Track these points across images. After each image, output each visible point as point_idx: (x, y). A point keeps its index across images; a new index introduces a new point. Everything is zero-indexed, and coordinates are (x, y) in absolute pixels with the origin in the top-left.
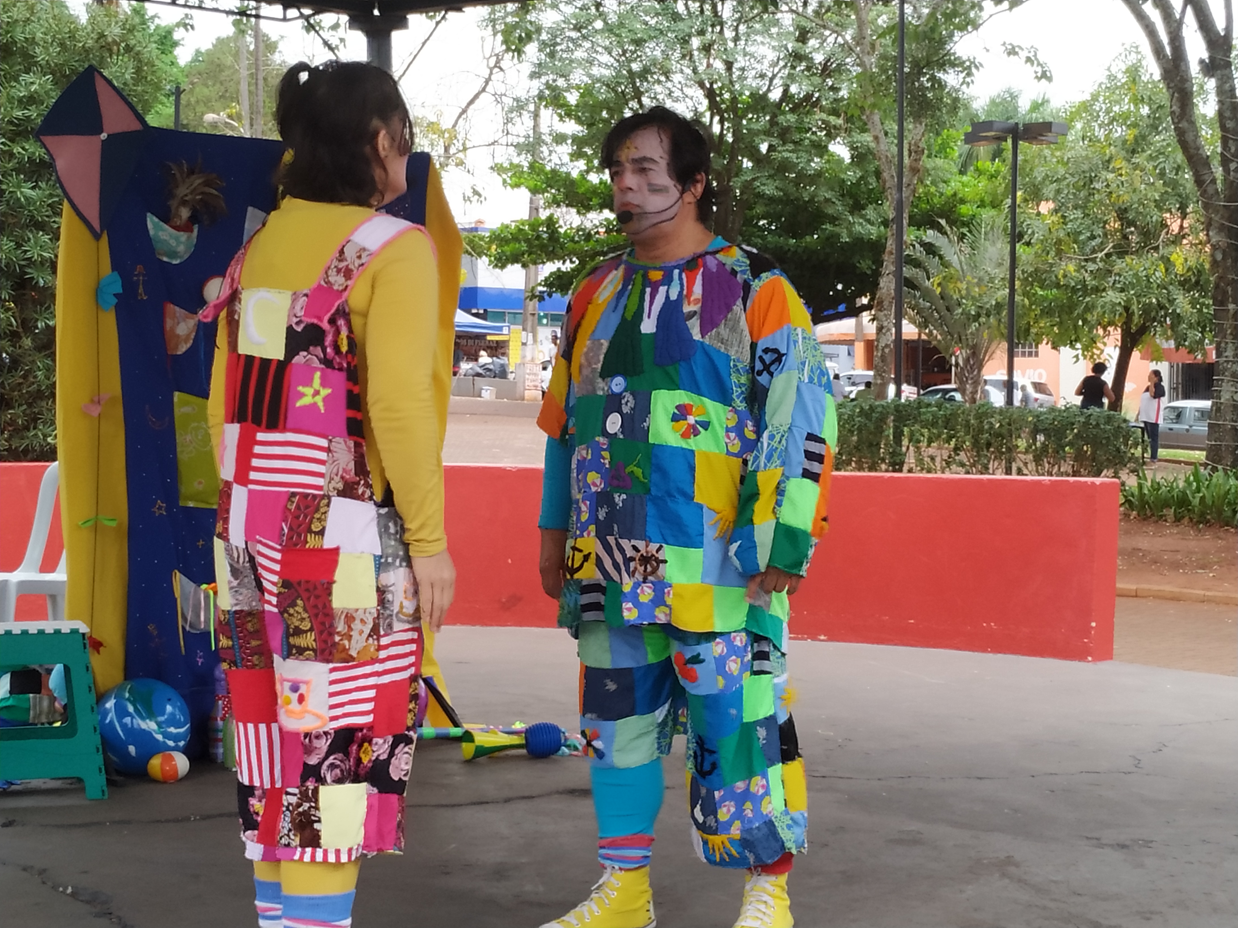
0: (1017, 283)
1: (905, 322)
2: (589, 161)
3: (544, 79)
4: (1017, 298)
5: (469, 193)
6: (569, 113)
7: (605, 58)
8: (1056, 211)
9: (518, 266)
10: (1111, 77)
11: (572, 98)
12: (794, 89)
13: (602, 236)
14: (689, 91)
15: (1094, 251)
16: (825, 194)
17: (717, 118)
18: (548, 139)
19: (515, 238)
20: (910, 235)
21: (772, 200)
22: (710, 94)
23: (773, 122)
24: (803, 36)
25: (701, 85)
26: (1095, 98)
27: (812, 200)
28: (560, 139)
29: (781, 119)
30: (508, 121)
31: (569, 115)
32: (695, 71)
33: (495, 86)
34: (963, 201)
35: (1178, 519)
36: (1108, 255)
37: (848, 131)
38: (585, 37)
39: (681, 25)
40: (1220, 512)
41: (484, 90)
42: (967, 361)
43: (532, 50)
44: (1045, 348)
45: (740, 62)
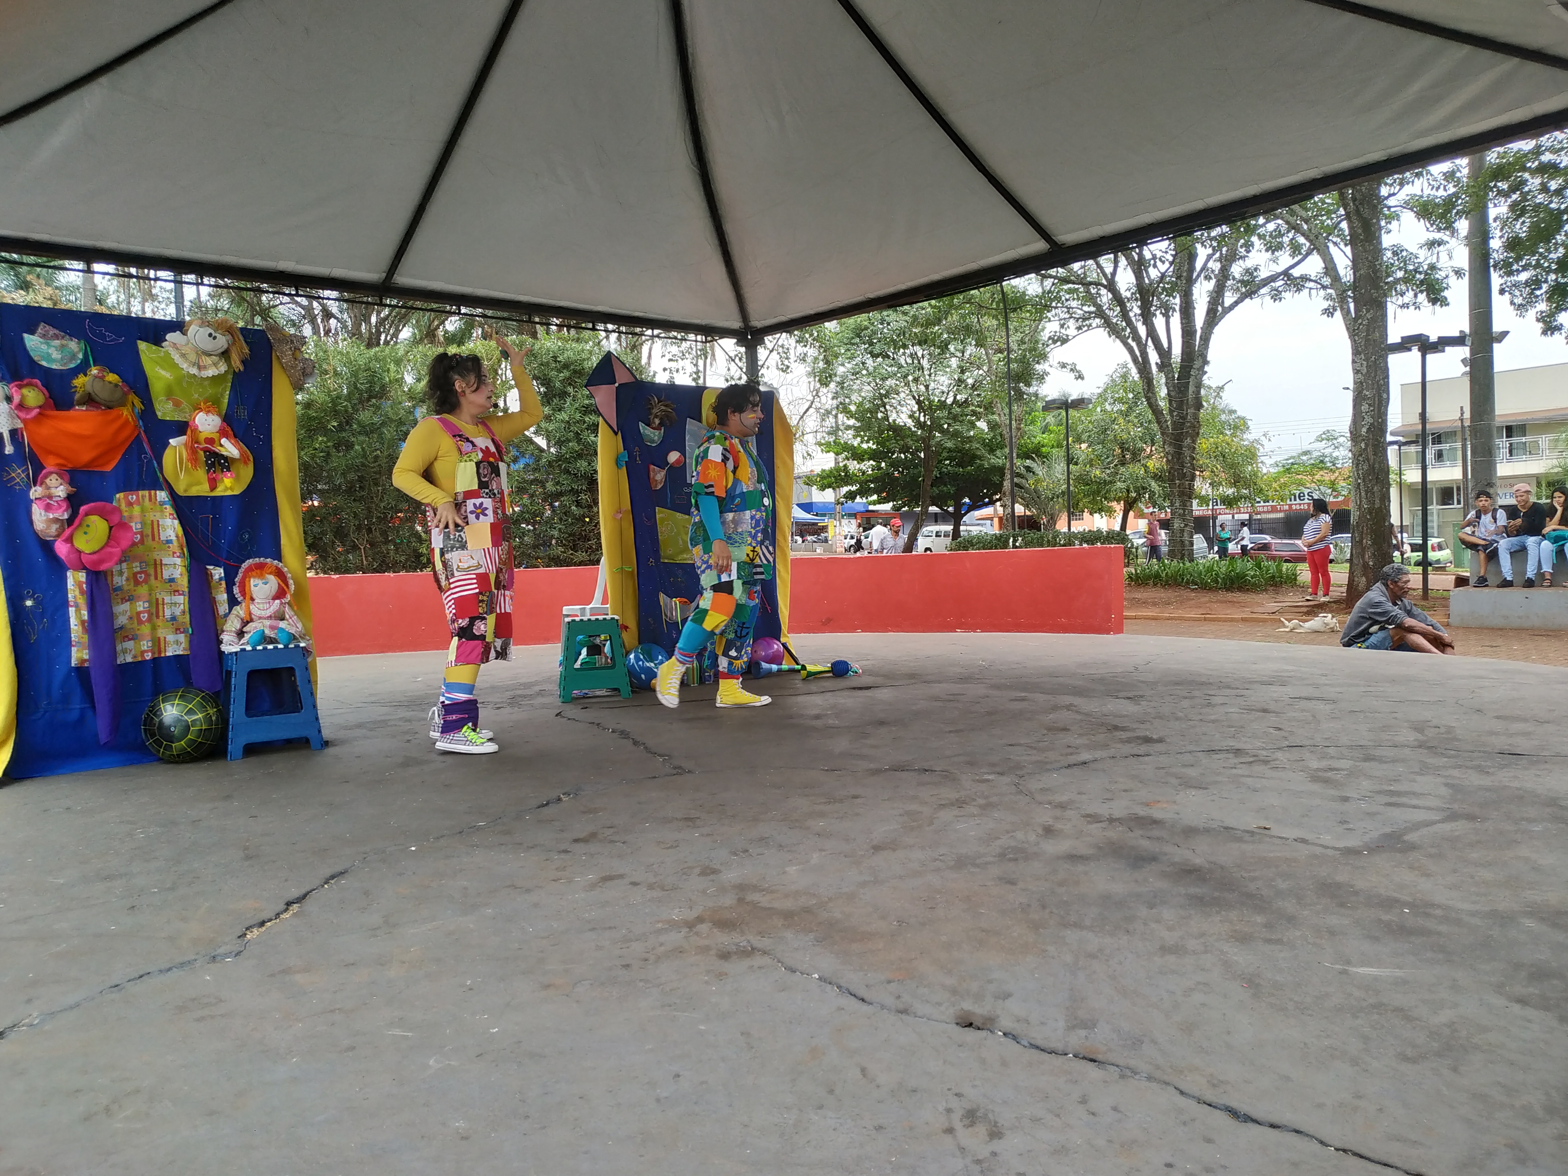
0: (1071, 482)
1: (1017, 506)
2: (862, 437)
3: (839, 400)
4: (1071, 488)
5: (805, 455)
6: (850, 415)
7: (868, 388)
8: (1089, 446)
9: (831, 490)
10: (1113, 381)
11: (853, 408)
12: (959, 397)
13: (870, 472)
14: (908, 402)
15: (1109, 463)
16: (975, 445)
17: (922, 414)
18: (842, 428)
19: (829, 476)
20: (1018, 462)
21: (950, 450)
22: (919, 402)
23: (950, 413)
24: (963, 372)
25: (914, 398)
26: (1105, 391)
27: (970, 448)
28: (848, 428)
29: (953, 411)
30: (823, 420)
31: (852, 417)
32: (911, 391)
33: (817, 404)
34: (1043, 446)
35: (1155, 585)
36: (1116, 465)
37: (986, 415)
38: (857, 379)
39: (903, 369)
40: (1176, 580)
41: (810, 407)
42: (1048, 522)
43: (832, 385)
44: (1086, 515)
45: (932, 385)
